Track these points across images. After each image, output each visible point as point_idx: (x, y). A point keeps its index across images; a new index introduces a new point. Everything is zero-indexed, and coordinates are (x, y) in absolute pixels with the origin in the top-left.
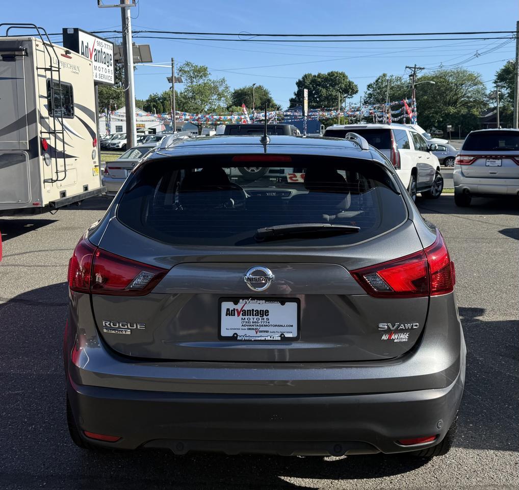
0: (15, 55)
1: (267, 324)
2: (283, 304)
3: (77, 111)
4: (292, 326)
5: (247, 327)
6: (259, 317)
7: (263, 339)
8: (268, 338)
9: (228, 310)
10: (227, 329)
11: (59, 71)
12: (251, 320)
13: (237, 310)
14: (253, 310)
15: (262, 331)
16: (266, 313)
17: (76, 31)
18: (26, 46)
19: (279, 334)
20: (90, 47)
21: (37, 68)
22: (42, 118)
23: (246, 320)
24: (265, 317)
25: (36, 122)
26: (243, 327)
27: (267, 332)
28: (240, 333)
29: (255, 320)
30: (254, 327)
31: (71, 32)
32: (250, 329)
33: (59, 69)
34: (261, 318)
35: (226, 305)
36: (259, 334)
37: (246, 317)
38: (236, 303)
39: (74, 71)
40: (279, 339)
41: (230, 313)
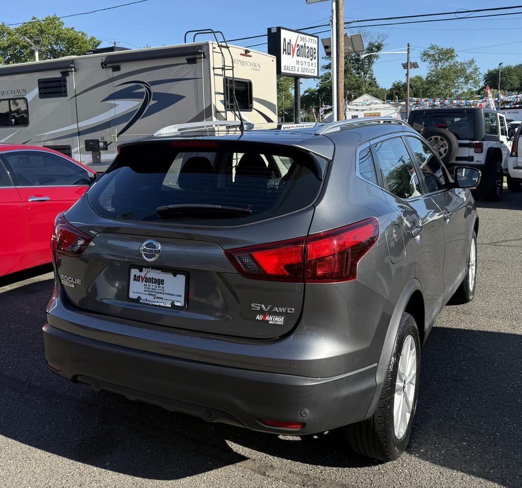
0: (196, 58)
1: (163, 292)
2: (175, 275)
3: (256, 105)
4: (180, 296)
5: (147, 293)
6: (156, 285)
7: (158, 304)
8: (162, 304)
9: (135, 276)
10: (133, 292)
11: (233, 69)
12: (151, 287)
13: (141, 276)
14: (153, 278)
15: (158, 298)
16: (160, 282)
17: (279, 29)
18: (205, 49)
19: (170, 303)
20: (293, 43)
21: (214, 69)
22: (217, 112)
23: (147, 287)
24: (161, 285)
25: (212, 115)
26: (145, 292)
27: (162, 298)
28: (143, 297)
29: (154, 287)
30: (153, 293)
31: (274, 31)
32: (149, 294)
33: (233, 67)
34: (158, 286)
35: (134, 272)
36: (156, 300)
37: (148, 284)
38: (141, 271)
39: (254, 68)
40: (170, 306)
41: (137, 279)
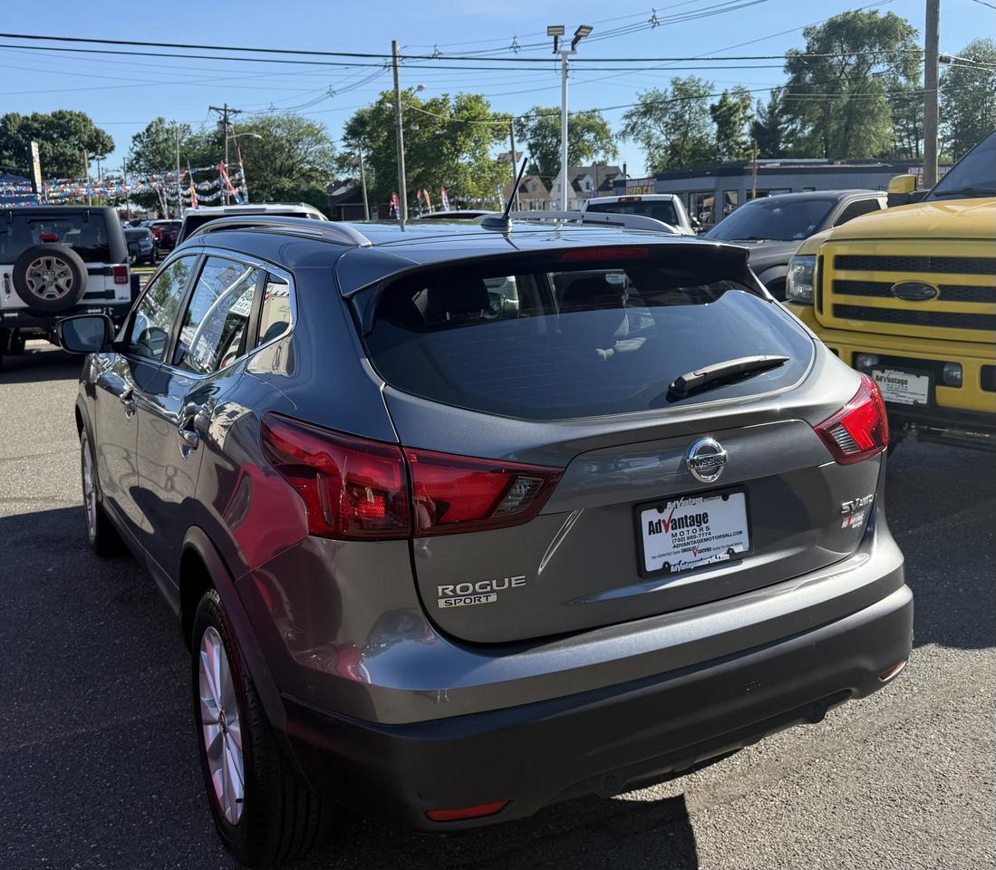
1: (708, 536)
2: (725, 498)
4: (741, 532)
5: (680, 548)
6: (695, 527)
7: (706, 562)
8: (713, 560)
9: (651, 523)
10: (653, 557)
12: (686, 536)
13: (664, 521)
14: (686, 517)
15: (701, 551)
16: (702, 519)
19: (726, 551)
23: (679, 537)
24: (704, 525)
26: (676, 550)
27: (709, 549)
28: (673, 560)
29: (691, 534)
30: (691, 546)
32: (684, 551)
34: (698, 529)
35: (649, 516)
36: (699, 556)
37: (678, 531)
38: (661, 511)
40: (727, 557)
41: (655, 528)
